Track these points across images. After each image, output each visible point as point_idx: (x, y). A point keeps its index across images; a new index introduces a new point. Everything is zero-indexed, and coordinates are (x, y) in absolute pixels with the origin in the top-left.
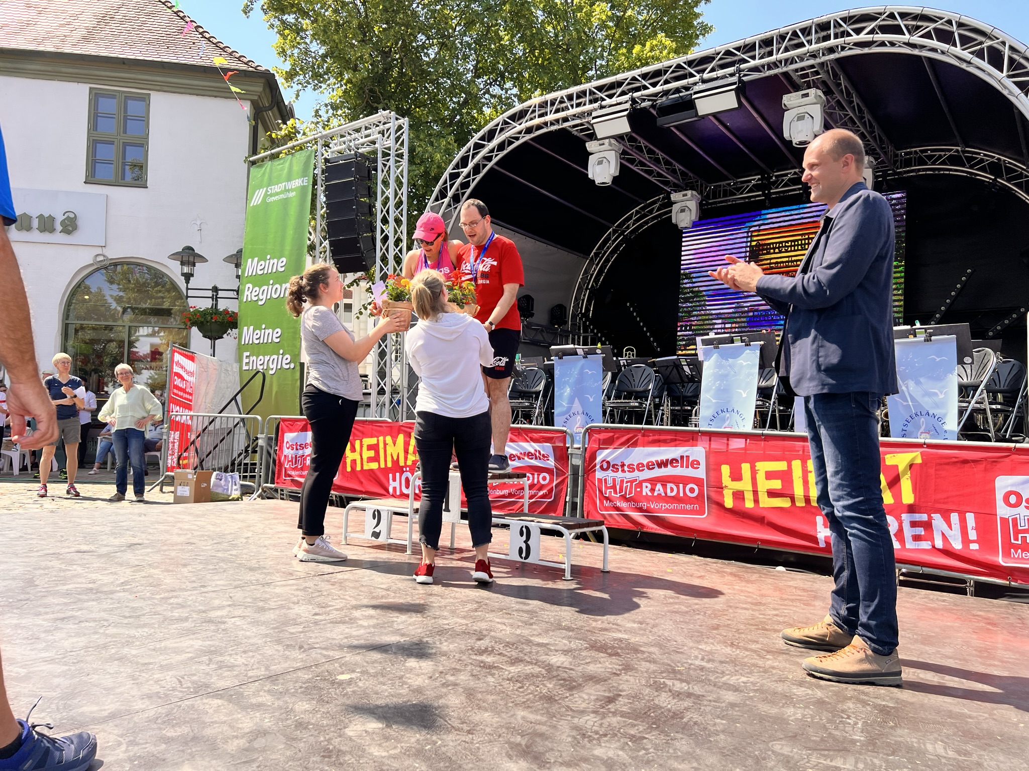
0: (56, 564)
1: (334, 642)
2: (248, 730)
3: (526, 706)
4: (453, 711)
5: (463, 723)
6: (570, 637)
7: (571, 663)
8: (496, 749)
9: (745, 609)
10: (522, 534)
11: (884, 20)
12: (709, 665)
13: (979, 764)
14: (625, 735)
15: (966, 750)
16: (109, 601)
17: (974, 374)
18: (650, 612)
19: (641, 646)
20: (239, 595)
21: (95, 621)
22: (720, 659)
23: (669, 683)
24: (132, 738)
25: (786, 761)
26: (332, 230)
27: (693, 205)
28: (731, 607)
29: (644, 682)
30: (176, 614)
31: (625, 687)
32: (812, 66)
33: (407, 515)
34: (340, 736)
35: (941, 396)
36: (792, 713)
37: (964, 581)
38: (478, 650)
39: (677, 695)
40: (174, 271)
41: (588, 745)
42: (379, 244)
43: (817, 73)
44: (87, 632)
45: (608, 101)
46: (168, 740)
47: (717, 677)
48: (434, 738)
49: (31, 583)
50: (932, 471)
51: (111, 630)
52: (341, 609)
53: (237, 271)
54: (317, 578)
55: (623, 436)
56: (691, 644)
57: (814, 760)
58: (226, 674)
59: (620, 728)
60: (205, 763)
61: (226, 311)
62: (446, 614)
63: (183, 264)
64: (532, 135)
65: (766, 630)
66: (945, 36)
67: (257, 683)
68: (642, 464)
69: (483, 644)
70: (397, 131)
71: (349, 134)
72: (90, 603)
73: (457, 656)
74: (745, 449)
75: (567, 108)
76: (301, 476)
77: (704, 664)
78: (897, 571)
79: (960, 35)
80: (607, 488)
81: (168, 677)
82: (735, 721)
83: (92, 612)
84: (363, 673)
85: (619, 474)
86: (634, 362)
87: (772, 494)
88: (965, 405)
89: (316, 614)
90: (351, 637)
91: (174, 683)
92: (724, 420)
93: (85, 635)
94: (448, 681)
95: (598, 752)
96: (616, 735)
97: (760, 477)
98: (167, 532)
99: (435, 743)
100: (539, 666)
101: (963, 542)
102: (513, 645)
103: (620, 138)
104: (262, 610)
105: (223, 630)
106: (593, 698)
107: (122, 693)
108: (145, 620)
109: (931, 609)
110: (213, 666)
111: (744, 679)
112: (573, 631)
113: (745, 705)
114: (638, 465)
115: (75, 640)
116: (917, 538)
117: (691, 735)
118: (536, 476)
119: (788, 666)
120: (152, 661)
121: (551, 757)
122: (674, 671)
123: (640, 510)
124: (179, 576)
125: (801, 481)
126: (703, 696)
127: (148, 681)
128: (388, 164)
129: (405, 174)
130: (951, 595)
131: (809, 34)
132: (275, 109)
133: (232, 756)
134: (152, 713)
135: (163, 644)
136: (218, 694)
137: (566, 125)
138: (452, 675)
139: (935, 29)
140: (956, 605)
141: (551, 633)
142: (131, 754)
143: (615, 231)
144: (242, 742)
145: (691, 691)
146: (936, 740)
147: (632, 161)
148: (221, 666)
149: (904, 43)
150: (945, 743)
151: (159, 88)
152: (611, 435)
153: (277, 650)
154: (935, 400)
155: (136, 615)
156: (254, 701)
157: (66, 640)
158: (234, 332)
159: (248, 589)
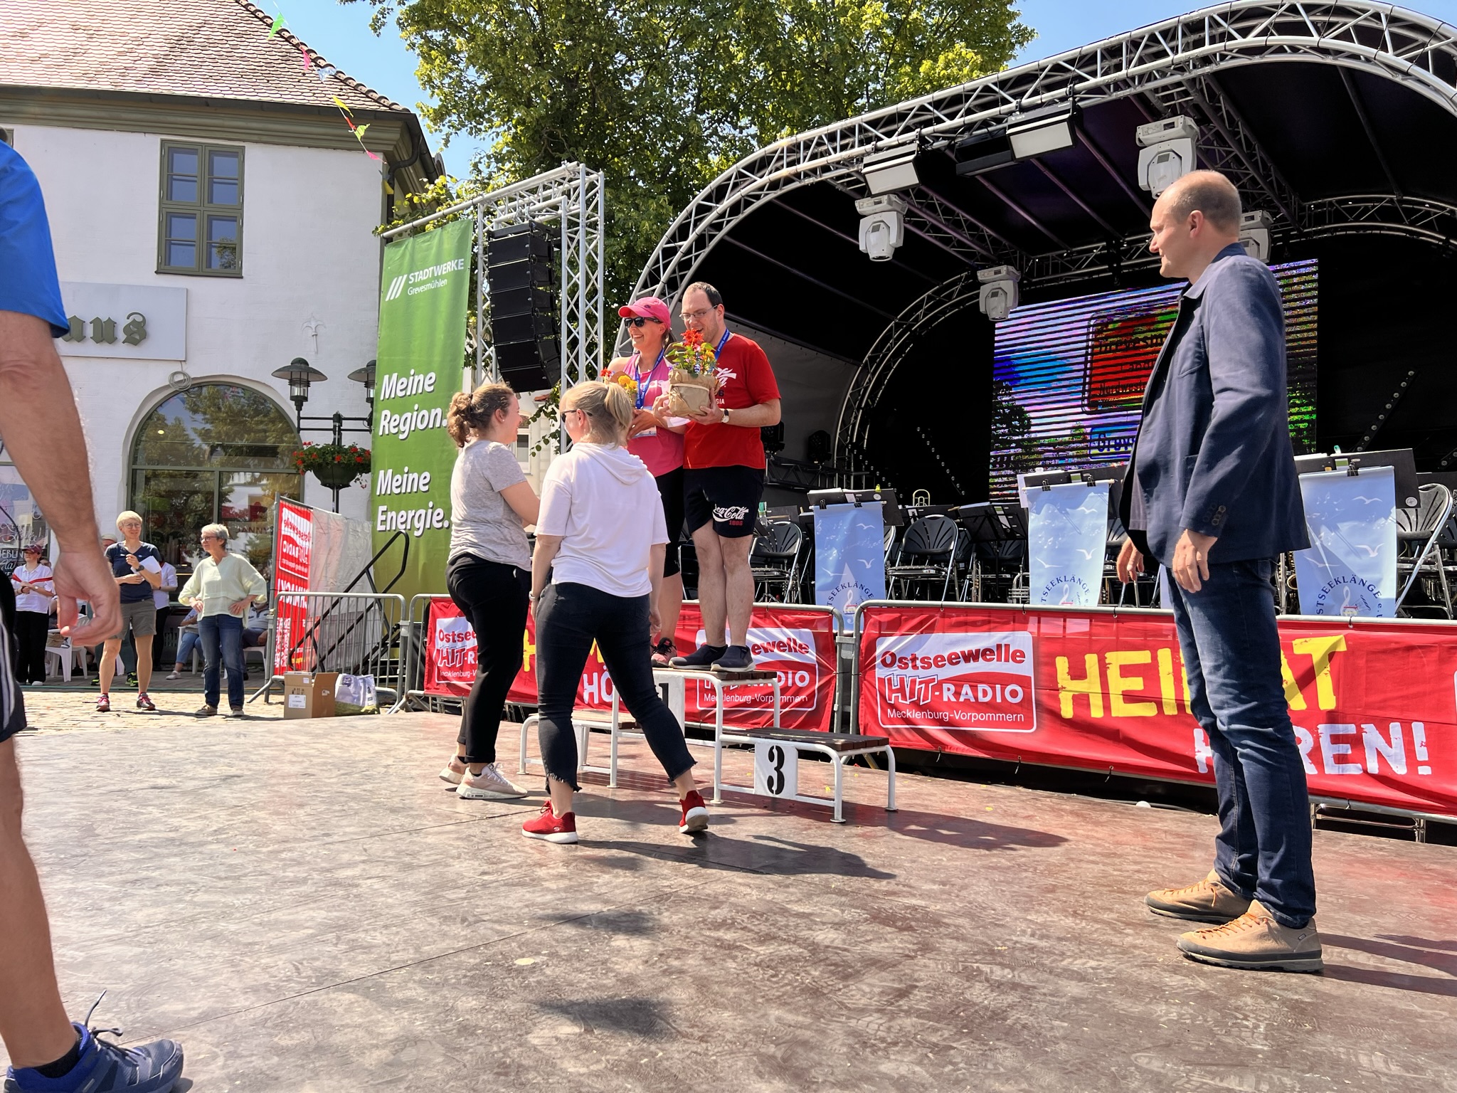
0: (124, 804)
1: (510, 912)
2: (392, 1037)
3: (782, 1002)
4: (679, 1010)
5: (692, 1027)
6: (842, 905)
7: (844, 941)
8: (740, 1064)
9: (1093, 862)
10: (771, 759)
11: (1281, 15)
12: (1043, 944)
13: (1437, 1085)
14: (923, 1043)
15: (1417, 1064)
16: (197, 856)
17: (1421, 521)
18: (956, 868)
19: (944, 916)
20: (376, 847)
21: (178, 884)
22: (1058, 934)
23: (985, 968)
24: (232, 1049)
25: (1157, 1080)
26: (500, 331)
27: (1009, 286)
28: (1072, 860)
29: (949, 968)
30: (290, 874)
31: (923, 975)
32: (1179, 84)
33: (608, 732)
34: (520, 1045)
35: (1373, 555)
36: (1162, 1011)
37: (1410, 821)
38: (712, 923)
39: (998, 986)
40: (281, 392)
41: (871, 1058)
42: (564, 350)
43: (1186, 93)
44: (168, 899)
45: (886, 141)
46: (281, 1051)
47: (1054, 961)
48: (653, 1048)
49: (89, 831)
50: (1361, 662)
51: (201, 897)
52: (519, 866)
53: (368, 393)
54: (485, 822)
55: (913, 618)
56: (1016, 914)
57: (1196, 1078)
58: (360, 958)
59: (916, 1034)
60: (334, 1083)
61: (353, 449)
62: (666, 872)
63: (292, 383)
64: (779, 192)
65: (1124, 892)
66: (1371, 37)
67: (403, 971)
69: (720, 914)
70: (588, 191)
71: (522, 197)
72: (173, 859)
73: (684, 931)
74: (1090, 634)
75: (827, 153)
76: (460, 679)
77: (1035, 941)
78: (1312, 806)
79: (1392, 34)
80: (892, 691)
81: (280, 963)
82: (1079, 1022)
83: (174, 871)
84: (551, 955)
85: (910, 672)
86: (928, 511)
87: (1129, 697)
88: (1408, 566)
89: (484, 873)
90: (533, 905)
91: (290, 968)
92: (1061, 593)
93: (165, 903)
94: (671, 967)
95: (886, 1067)
96: (911, 1043)
97: (1113, 673)
98: (275, 758)
99: (654, 1054)
100: (800, 946)
101: (1407, 764)
102: (762, 915)
103: (903, 193)
104: (409, 867)
105: (355, 896)
106: (877, 990)
107: (217, 985)
108: (248, 882)
109: (1364, 862)
110: (343, 947)
111: (1093, 963)
112: (846, 894)
113: (1095, 1000)
114: (936, 658)
115: (151, 911)
116: (1341, 759)
117: (1019, 1044)
118: (790, 676)
119: (1156, 944)
120: (257, 939)
121: (818, 1075)
122: (992, 953)
123: (940, 722)
124: (293, 821)
125: (1171, 678)
126: (1034, 987)
127: (252, 968)
128: (576, 237)
129: (600, 250)
130: (1393, 841)
131: (1174, 37)
132: (418, 163)
133: (371, 1073)
134: (259, 1013)
135: (273, 916)
136: (349, 986)
137: (827, 176)
138: (677, 958)
139: (1356, 27)
140: (1398, 855)
141: (816, 899)
142: (231, 1070)
143: (898, 326)
144: (384, 1054)
145: (1017, 980)
146: (1373, 1049)
147: (921, 225)
148: (354, 946)
149: (1312, 48)
150: (1387, 1054)
151: (256, 138)
152: (897, 615)
153: (431, 924)
154: (1364, 560)
155: (234, 876)
156: (400, 995)
157: (139, 910)
158: (365, 477)
159: (389, 838)
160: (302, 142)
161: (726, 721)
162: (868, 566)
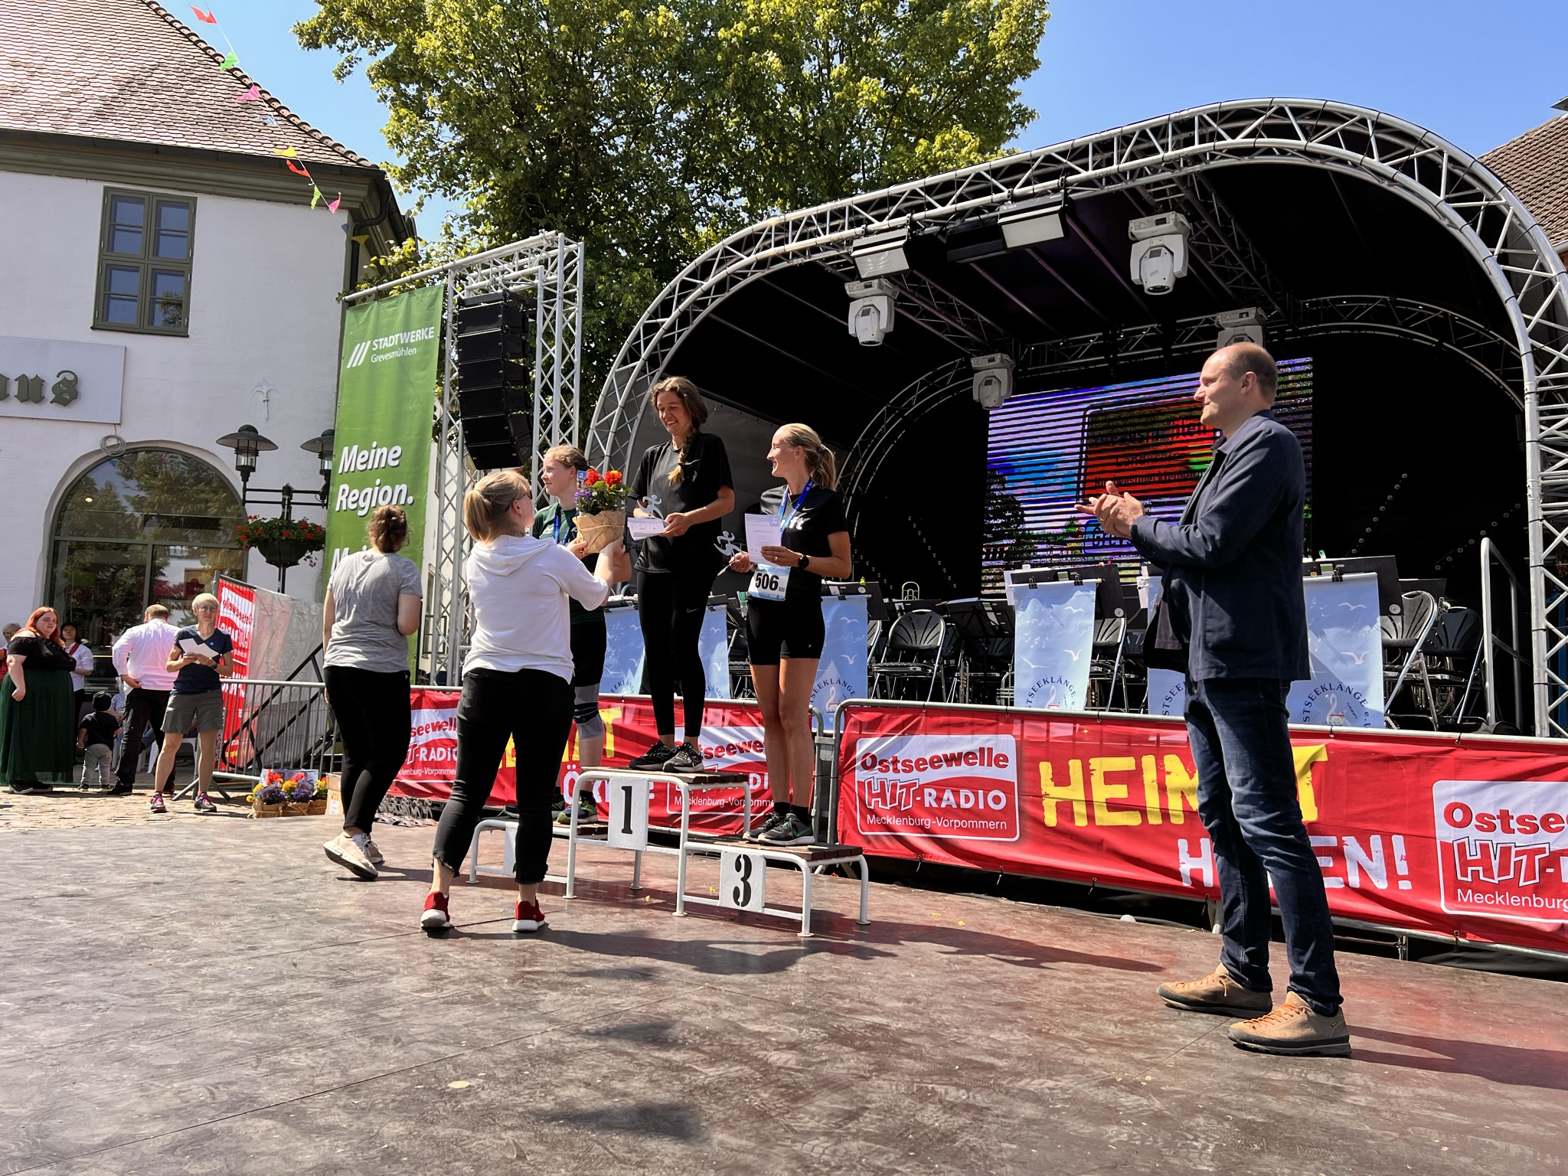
0: (30, 914)
1: (447, 1031)
2: (311, 1165)
3: (727, 1125)
4: (618, 1134)
5: (630, 1152)
6: (801, 1023)
7: (798, 1063)
9: (1065, 979)
10: (738, 868)
11: (1270, 117)
12: (1002, 1063)
14: (868, 1167)
16: (109, 971)
17: (1406, 629)
18: (924, 985)
19: (905, 1035)
20: (307, 962)
21: (87, 1002)
22: (1019, 1053)
23: (940, 1089)
26: (468, 404)
27: (1003, 375)
29: (903, 1090)
30: (209, 991)
31: (875, 1097)
32: (1170, 181)
33: (567, 837)
35: (1359, 662)
36: (1115, 1133)
37: (1393, 937)
38: (661, 1043)
40: (226, 462)
42: (537, 426)
43: (1176, 190)
44: (73, 1018)
45: (877, 225)
47: (1011, 1081)
50: (1342, 772)
51: (110, 1017)
52: (461, 981)
53: (323, 464)
55: (895, 719)
56: (979, 1032)
58: (281, 1081)
59: (861, 1158)
61: (303, 524)
62: (619, 988)
63: (239, 451)
64: (767, 272)
65: (1093, 1010)
66: (1357, 142)
67: (327, 1096)
68: (924, 760)
69: (671, 1033)
70: (567, 261)
71: (495, 263)
72: (79, 975)
74: (1073, 738)
75: (816, 234)
76: (411, 777)
77: (994, 1061)
79: (1377, 140)
80: (872, 796)
81: (196, 1090)
82: (1028, 1145)
83: (82, 988)
84: (488, 1078)
85: (890, 775)
86: (915, 605)
87: (1113, 806)
88: (1393, 674)
89: (422, 990)
90: (473, 1024)
91: (203, 1095)
92: (1047, 695)
93: (70, 1023)
96: (855, 1167)
97: (1097, 779)
98: (201, 864)
100: (752, 1067)
101: (1388, 878)
102: (715, 1035)
103: (894, 277)
104: (342, 983)
105: (281, 1015)
106: (826, 1112)
107: (124, 1111)
108: (163, 1000)
110: (263, 1070)
111: (1051, 1083)
112: (806, 1012)
113: (1047, 1121)
114: (918, 761)
115: (55, 1030)
117: (964, 1167)
119: (1117, 1063)
120: (170, 1062)
122: (949, 1073)
123: (922, 829)
124: (217, 933)
125: (1155, 785)
126: (988, 1109)
127: (163, 1092)
128: (553, 309)
129: (578, 323)
130: (1373, 958)
131: (1165, 135)
132: (386, 222)
134: (169, 1139)
135: (189, 1037)
136: (268, 1112)
137: (816, 257)
138: (621, 1080)
139: (1343, 132)
140: (1377, 973)
141: (774, 1017)
143: (890, 411)
145: (971, 1101)
147: (914, 310)
148: (275, 1070)
149: (1299, 151)
151: (210, 189)
152: (878, 714)
153: (361, 1045)
154: (1350, 666)
155: (149, 995)
156: (321, 1121)
157: (43, 1032)
158: (317, 555)
159: (322, 952)
160: (259, 195)
161: (691, 826)
162: (851, 662)
